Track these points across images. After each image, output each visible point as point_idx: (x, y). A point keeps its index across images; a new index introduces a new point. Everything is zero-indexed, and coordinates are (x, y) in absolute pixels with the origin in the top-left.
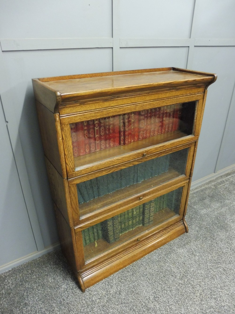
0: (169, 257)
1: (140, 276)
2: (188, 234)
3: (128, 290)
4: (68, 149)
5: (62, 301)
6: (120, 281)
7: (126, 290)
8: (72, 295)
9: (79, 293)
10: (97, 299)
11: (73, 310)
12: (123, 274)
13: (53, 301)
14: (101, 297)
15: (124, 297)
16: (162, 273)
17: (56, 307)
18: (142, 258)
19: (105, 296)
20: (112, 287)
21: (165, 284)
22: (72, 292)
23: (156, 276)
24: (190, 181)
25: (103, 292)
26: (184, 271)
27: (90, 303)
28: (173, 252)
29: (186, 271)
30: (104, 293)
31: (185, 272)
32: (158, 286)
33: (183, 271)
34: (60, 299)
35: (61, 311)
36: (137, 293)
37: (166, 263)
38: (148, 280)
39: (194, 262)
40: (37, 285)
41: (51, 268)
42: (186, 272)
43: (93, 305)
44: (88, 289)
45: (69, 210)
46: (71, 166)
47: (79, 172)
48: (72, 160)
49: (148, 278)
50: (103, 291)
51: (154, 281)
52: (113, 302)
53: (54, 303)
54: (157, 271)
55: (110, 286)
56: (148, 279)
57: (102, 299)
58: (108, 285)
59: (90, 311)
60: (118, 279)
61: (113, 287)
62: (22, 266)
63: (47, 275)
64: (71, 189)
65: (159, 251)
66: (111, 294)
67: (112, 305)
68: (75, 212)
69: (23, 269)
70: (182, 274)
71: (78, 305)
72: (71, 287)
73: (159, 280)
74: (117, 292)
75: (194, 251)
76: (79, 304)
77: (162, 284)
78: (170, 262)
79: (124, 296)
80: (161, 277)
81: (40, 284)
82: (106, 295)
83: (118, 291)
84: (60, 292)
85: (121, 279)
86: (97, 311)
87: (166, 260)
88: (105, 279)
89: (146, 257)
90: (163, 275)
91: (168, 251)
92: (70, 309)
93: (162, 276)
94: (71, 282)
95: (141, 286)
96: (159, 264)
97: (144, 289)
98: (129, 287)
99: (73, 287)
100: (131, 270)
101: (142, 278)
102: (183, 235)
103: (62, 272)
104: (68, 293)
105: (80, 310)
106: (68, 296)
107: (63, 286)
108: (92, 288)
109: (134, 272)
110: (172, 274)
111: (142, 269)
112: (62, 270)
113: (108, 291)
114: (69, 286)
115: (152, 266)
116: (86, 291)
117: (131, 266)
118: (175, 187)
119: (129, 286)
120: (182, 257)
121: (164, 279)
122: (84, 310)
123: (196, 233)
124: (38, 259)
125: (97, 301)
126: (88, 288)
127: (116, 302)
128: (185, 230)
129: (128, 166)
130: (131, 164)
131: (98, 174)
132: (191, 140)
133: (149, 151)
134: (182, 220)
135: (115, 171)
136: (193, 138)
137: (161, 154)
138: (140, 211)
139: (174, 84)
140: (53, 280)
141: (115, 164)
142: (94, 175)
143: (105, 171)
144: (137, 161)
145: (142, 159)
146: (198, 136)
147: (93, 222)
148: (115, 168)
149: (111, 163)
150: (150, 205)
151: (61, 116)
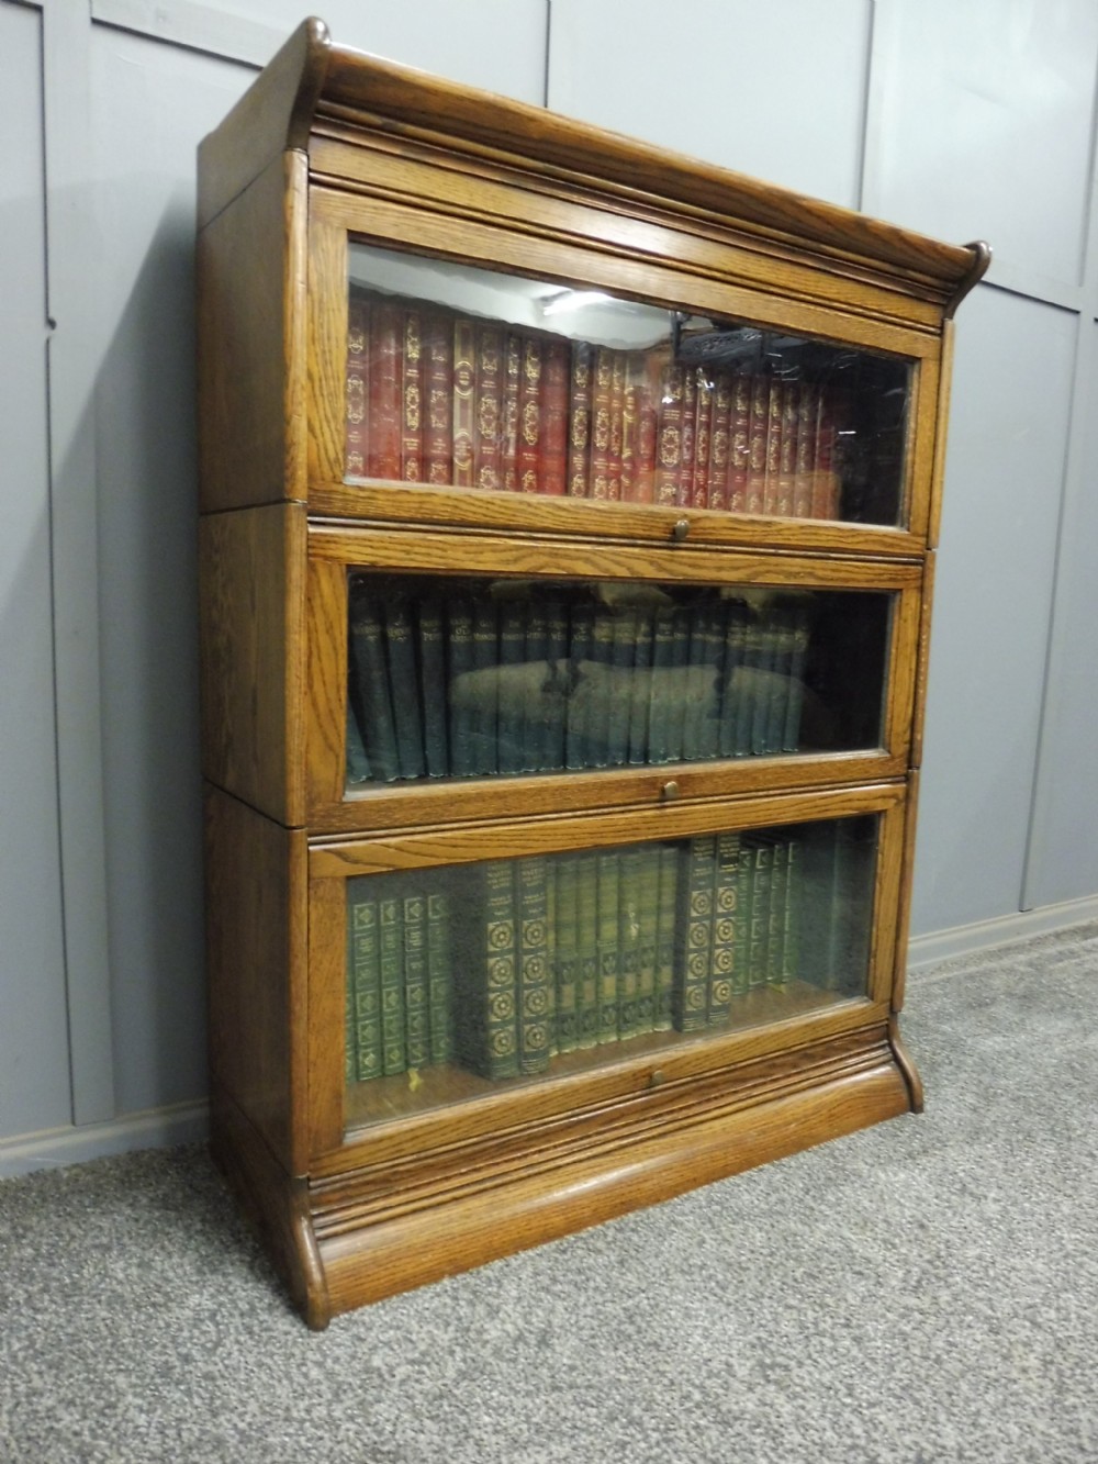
0: (831, 1198)
1: (667, 1270)
2: (921, 1116)
3: (593, 1329)
4: (324, 352)
5: (177, 1363)
6: (547, 1290)
7: (581, 1329)
8: (242, 1339)
9: (287, 1333)
10: (398, 1365)
11: (241, 1409)
12: (567, 1261)
13: (119, 1364)
14: (423, 1354)
15: (569, 1358)
16: (795, 1260)
17: (131, 1390)
19: (452, 1353)
20: (493, 1312)
21: (821, 1306)
22: (248, 1327)
23: (764, 1273)
24: (913, 793)
25: (436, 1332)
26: (927, 1257)
27: (350, 1380)
28: (853, 1182)
29: (939, 1257)
30: (446, 1337)
31: (930, 1262)
32: (777, 1314)
33: (921, 1256)
34: (163, 1354)
35: (159, 1412)
36: (649, 1344)
37: (816, 1220)
38: (718, 1291)
39: (976, 1223)
40: (34, 1289)
41: (137, 1220)
42: (938, 1263)
43: (374, 1392)
44: (346, 1316)
45: (296, 700)
46: (330, 446)
47: (362, 494)
48: (335, 417)
49: (717, 1282)
50: (437, 1328)
51: (750, 1296)
52: (498, 1378)
53: (121, 1370)
54: (765, 1251)
55: (481, 1309)
56: (713, 1284)
57: (428, 1364)
58: (471, 1303)
59: (351, 1418)
60: (531, 1281)
61: (501, 1315)
63: (106, 1249)
64: (319, 582)
65: (769, 1173)
66: (487, 1342)
67: (495, 1394)
68: (326, 738)
70: (916, 1269)
71: (273, 1386)
72: (244, 1306)
73: (782, 1290)
74: (527, 1334)
75: (969, 1179)
76: (280, 1381)
77: (804, 1306)
78: (839, 1217)
79: (568, 1353)
80: (795, 1280)
81: (55, 1284)
82: (458, 1349)
83: (531, 1332)
84: (168, 1325)
85: (554, 1280)
86: (393, 1417)
87: (812, 1209)
88: (452, 1274)
89: (700, 1194)
90: (802, 1270)
91: (822, 1176)
92: (218, 1402)
93: (798, 1274)
94: (247, 1282)
95: (673, 1313)
96: (773, 1226)
97: (696, 1327)
98: (601, 1317)
99: (253, 1306)
100: (609, 1243)
101: (680, 1280)
102: (894, 1120)
103: (200, 1238)
104: (219, 1332)
105: (288, 1409)
106: (218, 1344)
107: (194, 1300)
108: (367, 1313)
109: (633, 1253)
110: (857, 1268)
111: (678, 1240)
112: (201, 1232)
113: (468, 1330)
114: (233, 1302)
115: (735, 1232)
116: (337, 1324)
117: (613, 1230)
118: (837, 799)
119: (599, 1312)
120: (902, 1201)
121: (810, 1289)
122: (308, 1411)
123: (967, 1114)
124: (66, 1175)
125: (395, 1373)
126: (346, 1311)
127: (518, 1382)
128: (905, 1096)
129: (607, 570)
130: (618, 563)
131: (460, 555)
132: (892, 545)
133: (701, 524)
134: (886, 1041)
135: (542, 568)
136: (901, 539)
137: (768, 572)
138: (658, 930)
139: (809, 211)
140: (134, 1271)
141: (539, 523)
142: (439, 553)
143: (494, 549)
144: (652, 563)
145: (671, 561)
146: (922, 536)
147: (414, 848)
148: (543, 554)
149: (518, 510)
150: (714, 902)
151: (313, 175)
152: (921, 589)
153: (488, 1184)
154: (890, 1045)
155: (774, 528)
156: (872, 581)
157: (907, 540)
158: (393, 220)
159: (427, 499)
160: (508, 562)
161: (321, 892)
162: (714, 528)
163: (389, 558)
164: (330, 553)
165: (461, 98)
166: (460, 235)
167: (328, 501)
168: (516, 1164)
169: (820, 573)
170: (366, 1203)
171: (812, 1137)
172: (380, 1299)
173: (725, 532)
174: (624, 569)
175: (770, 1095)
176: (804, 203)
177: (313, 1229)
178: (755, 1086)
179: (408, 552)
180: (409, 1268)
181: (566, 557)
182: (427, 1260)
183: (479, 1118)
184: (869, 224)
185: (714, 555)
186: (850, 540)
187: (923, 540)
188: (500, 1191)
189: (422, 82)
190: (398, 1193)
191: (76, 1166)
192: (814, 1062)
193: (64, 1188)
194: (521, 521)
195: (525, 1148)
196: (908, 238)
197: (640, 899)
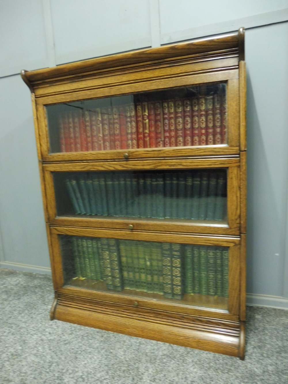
0: (165, 361)
1: (105, 348)
4: (41, 130)
6: (83, 337)
9: (47, 318)
10: (48, 332)
12: (95, 334)
14: (53, 333)
15: (64, 349)
16: (129, 366)
18: (134, 336)
19: (55, 336)
20: (71, 334)
24: (242, 242)
25: (60, 331)
27: (41, 330)
28: (178, 362)
37: (151, 362)
44: (57, 320)
47: (52, 157)
48: (45, 142)
64: (46, 175)
66: (61, 338)
68: (50, 206)
88: (78, 324)
89: (141, 340)
108: (59, 322)
116: (54, 321)
125: (45, 333)
129: (107, 168)
131: (71, 168)
132: (219, 152)
133: (135, 153)
134: (239, 329)
135: (90, 169)
136: (224, 149)
137: (161, 165)
141: (88, 158)
142: (67, 167)
143: (79, 166)
144: (120, 166)
145: (126, 164)
146: (237, 146)
148: (90, 166)
149: (83, 156)
150: (172, 262)
151: (36, 96)
152: (239, 167)
153: (92, 310)
155: (162, 152)
157: (228, 149)
159: (63, 156)
160: (82, 168)
161: (53, 236)
162: (139, 154)
163: (58, 169)
164: (47, 169)
167: (46, 159)
169: (185, 164)
170: (68, 301)
172: (63, 321)
174: (112, 168)
176: (147, 52)
177: (57, 302)
178: (175, 321)
179: (60, 168)
180: (70, 318)
181: (97, 166)
182: (74, 319)
183: (91, 294)
184: (176, 47)
185: (141, 161)
186: (197, 152)
187: (237, 148)
190: (74, 303)
192: (202, 323)
194: (84, 158)
195: (102, 306)
196: (197, 44)
197: (151, 255)
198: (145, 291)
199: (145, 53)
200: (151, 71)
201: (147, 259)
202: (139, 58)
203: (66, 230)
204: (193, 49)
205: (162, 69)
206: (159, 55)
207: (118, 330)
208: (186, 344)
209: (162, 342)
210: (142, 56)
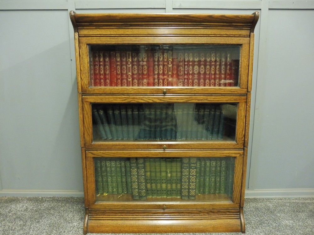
4: (83, 66)
5: (63, 232)
8: (74, 232)
9: (80, 233)
18: (164, 233)
22: (76, 230)
24: (245, 153)
34: (63, 230)
40: (58, 214)
41: (79, 209)
44: (90, 234)
46: (86, 82)
47: (92, 90)
48: (86, 77)
62: (61, 198)
63: (71, 211)
64: (85, 106)
68: (88, 133)
69: (60, 201)
72: (79, 227)
81: (61, 215)
84: (67, 226)
88: (112, 233)
99: (80, 227)
102: (235, 233)
104: (72, 229)
106: (70, 231)
107: (75, 223)
114: (78, 226)
124: (75, 198)
126: (91, 233)
128: (240, 228)
129: (146, 101)
130: (150, 100)
131: (112, 100)
132: (234, 92)
133: (171, 90)
134: (239, 213)
135: (131, 101)
136: (237, 90)
137: (192, 100)
138: (177, 176)
139: (193, 17)
140: (72, 216)
141: (129, 92)
142: (108, 99)
143: (120, 98)
144: (158, 99)
145: (164, 98)
146: (245, 89)
147: (106, 153)
148: (131, 98)
149: (125, 90)
150: (189, 172)
151: (79, 36)
152: (246, 102)
153: (124, 219)
154: (240, 214)
155: (193, 90)
156: (228, 100)
157: (240, 90)
158: (95, 40)
159: (105, 90)
160: (123, 100)
161: (88, 159)
162: (175, 91)
163: (98, 101)
164: (86, 100)
165: (101, 17)
166: (109, 40)
167: (86, 92)
168: (131, 217)
169: (209, 99)
170: (100, 215)
171: (207, 230)
172: (97, 233)
173: (179, 91)
175: (198, 218)
176: (191, 16)
177: (88, 217)
178: (194, 215)
179: (102, 100)
180: (103, 229)
181: (137, 99)
182: (107, 229)
183: (122, 206)
184: (213, 16)
187: (246, 90)
188: (126, 221)
189: (92, 16)
190: (106, 215)
191: (77, 197)
193: (75, 201)
194: (125, 92)
195: (133, 214)
196: (228, 17)
197: (171, 169)
198: (165, 197)
199: (189, 16)
200: (189, 30)
201: (169, 172)
202: (183, 19)
203: (103, 153)
204: (224, 19)
205: (197, 30)
206: (198, 19)
207: (150, 231)
208: (205, 231)
209: (187, 233)
210: (186, 18)
